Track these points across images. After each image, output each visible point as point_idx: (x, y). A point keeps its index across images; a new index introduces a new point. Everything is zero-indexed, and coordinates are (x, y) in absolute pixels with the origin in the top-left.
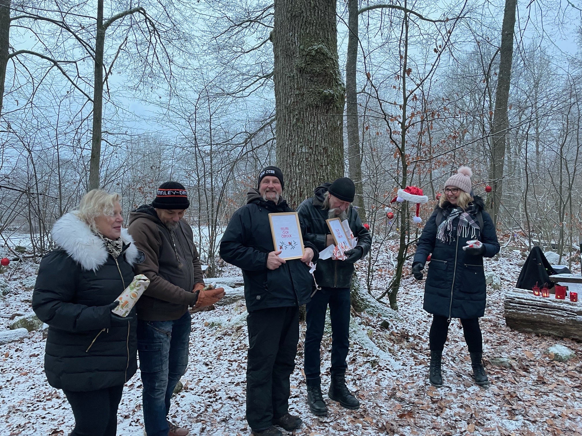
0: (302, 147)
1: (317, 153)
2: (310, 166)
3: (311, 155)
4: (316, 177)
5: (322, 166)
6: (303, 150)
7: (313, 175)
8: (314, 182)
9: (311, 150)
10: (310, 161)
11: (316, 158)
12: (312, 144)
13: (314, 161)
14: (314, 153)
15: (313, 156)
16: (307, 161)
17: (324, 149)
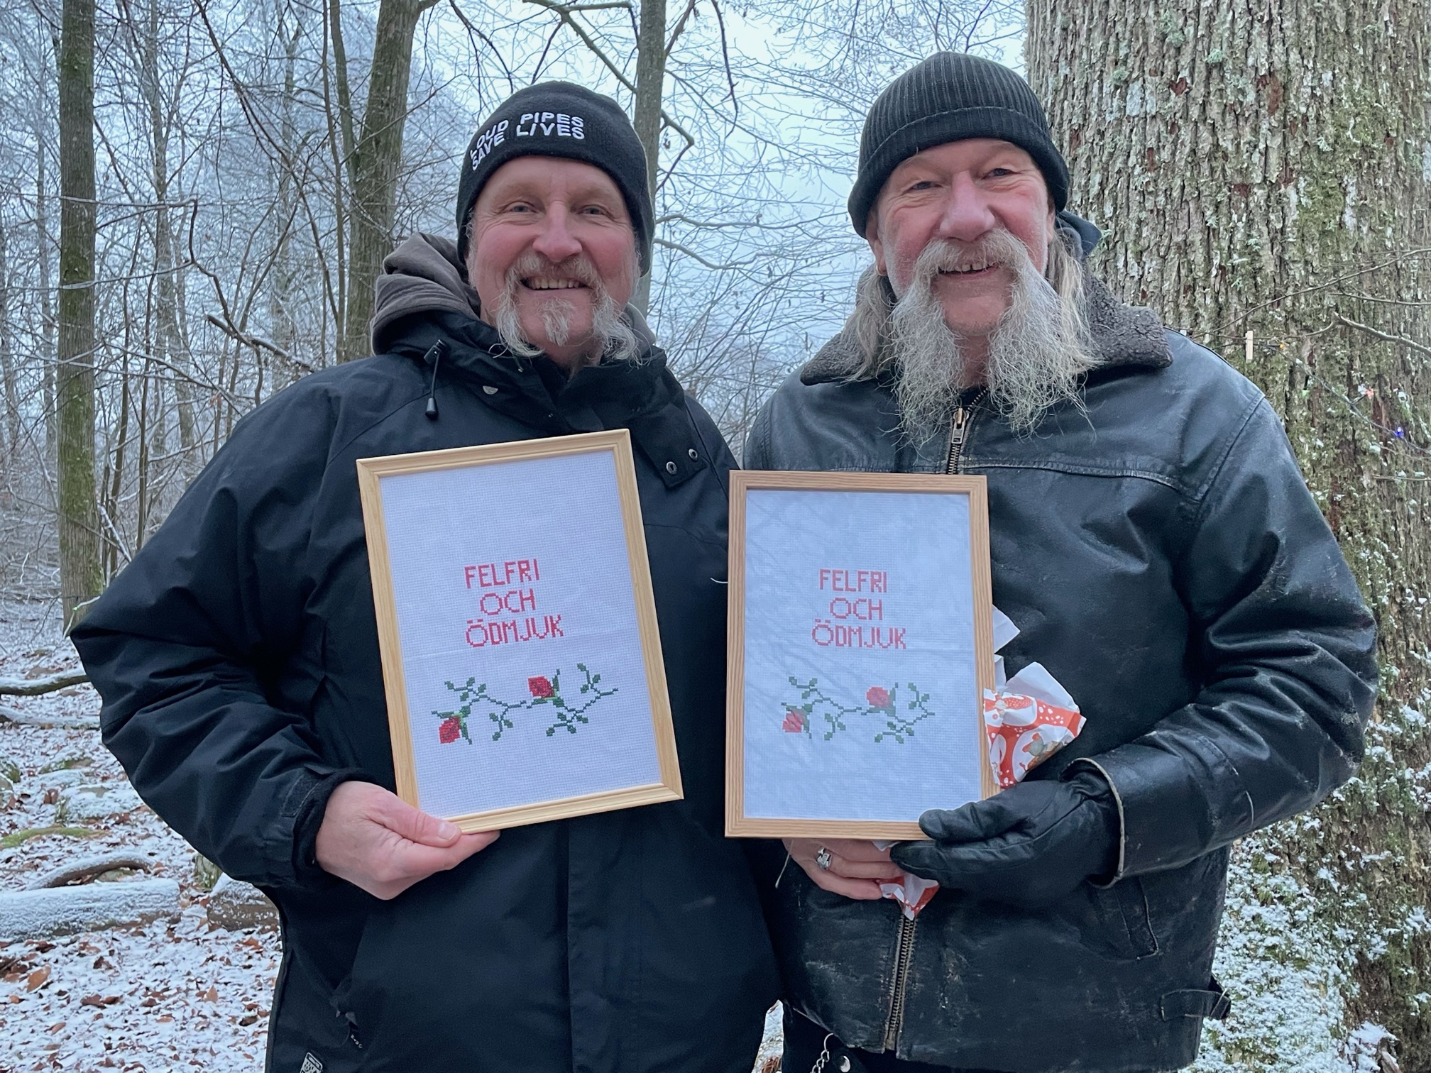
0: (1123, 85)
1: (1214, 111)
2: (1168, 193)
3: (1173, 127)
4: (1198, 256)
5: (1245, 189)
6: (1133, 108)
7: (1184, 249)
8: (1191, 288)
9: (1176, 101)
10: (1170, 166)
11: (1205, 146)
12: (1185, 60)
13: (1194, 163)
14: (1195, 112)
15: (1186, 134)
16: (1151, 166)
17: (1260, 82)
